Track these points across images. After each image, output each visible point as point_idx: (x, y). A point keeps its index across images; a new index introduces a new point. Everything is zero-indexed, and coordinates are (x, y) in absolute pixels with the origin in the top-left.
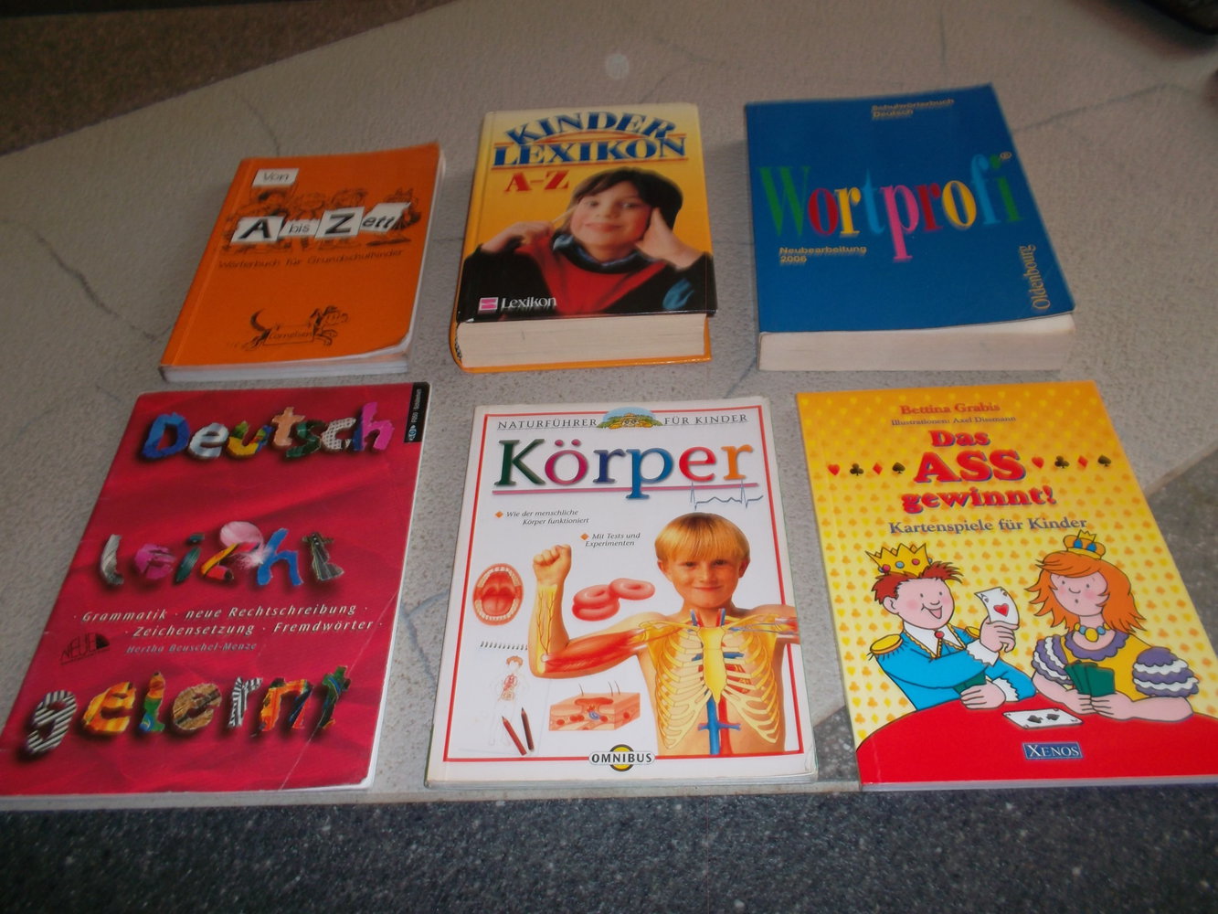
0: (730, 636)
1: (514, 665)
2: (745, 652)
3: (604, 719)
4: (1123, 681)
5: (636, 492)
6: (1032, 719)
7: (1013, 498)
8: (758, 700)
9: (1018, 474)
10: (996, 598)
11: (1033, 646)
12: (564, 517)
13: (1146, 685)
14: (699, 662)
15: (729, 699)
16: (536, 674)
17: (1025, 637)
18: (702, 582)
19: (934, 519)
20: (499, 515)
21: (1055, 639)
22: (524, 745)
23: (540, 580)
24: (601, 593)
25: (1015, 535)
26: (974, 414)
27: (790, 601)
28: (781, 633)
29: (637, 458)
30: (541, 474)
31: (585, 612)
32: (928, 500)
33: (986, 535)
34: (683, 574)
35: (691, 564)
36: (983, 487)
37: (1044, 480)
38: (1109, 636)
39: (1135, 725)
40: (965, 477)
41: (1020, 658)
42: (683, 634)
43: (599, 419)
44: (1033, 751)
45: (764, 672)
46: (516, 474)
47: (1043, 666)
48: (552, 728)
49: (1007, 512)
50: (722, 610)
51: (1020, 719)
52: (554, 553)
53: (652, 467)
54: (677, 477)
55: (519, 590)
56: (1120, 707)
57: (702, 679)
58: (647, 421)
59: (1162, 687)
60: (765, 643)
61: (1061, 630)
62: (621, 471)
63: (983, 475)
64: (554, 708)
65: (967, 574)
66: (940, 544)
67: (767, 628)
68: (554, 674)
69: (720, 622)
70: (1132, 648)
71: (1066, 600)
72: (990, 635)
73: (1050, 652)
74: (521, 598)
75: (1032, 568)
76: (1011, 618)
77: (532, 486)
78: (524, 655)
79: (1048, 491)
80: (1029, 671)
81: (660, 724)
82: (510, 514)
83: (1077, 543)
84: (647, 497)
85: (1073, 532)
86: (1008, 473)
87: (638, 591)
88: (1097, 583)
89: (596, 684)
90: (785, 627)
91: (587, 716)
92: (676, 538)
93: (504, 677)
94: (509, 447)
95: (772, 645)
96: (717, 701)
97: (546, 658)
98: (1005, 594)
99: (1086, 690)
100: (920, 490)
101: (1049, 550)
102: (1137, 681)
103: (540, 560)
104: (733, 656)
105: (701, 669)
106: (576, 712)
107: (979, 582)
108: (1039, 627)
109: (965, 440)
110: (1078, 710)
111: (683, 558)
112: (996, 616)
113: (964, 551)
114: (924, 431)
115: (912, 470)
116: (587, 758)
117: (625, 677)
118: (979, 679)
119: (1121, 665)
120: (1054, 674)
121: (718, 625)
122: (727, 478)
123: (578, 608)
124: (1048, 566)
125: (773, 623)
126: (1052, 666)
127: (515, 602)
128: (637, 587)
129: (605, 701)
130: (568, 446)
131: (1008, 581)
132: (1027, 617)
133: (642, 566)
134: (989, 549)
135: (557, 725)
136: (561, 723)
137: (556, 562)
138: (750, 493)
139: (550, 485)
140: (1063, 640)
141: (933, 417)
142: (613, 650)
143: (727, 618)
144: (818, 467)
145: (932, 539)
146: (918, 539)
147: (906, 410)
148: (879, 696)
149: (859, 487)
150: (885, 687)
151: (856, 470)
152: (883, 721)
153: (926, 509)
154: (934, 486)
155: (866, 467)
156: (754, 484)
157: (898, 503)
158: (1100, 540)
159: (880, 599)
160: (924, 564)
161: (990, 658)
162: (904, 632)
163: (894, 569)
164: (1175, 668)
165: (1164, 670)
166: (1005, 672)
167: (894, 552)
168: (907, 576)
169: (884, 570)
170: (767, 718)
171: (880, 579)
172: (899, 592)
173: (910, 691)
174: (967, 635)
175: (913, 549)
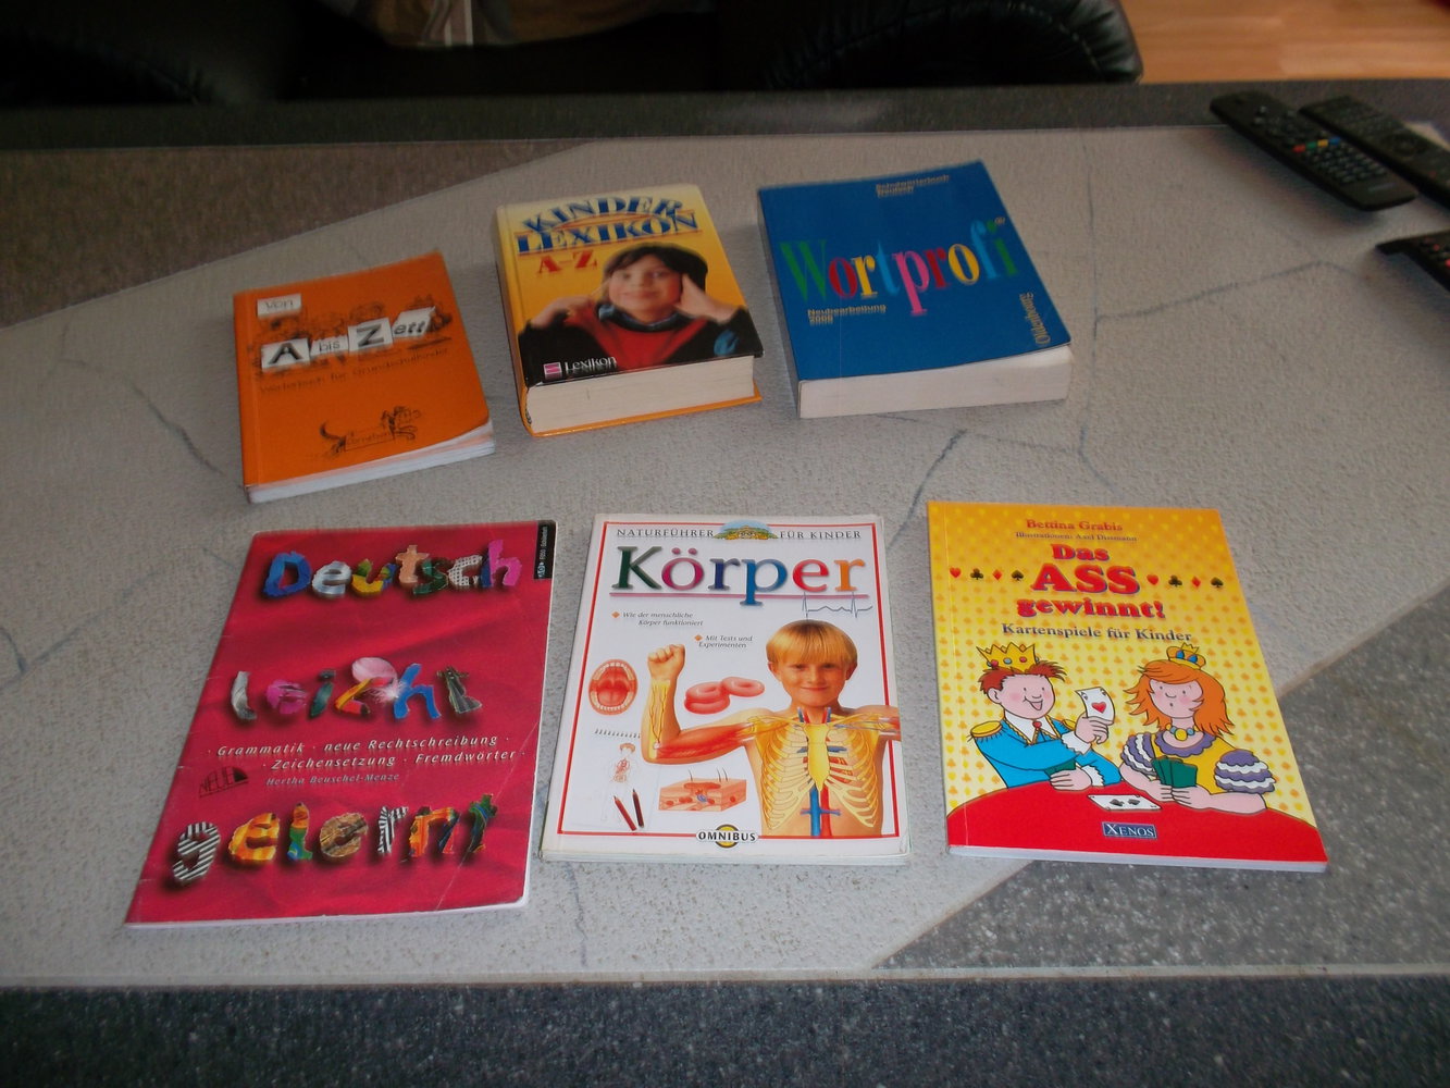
0: (832, 732)
1: (626, 751)
2: (849, 747)
3: (712, 802)
4: (1205, 776)
5: (750, 599)
6: (1116, 803)
7: (1123, 611)
8: (859, 789)
9: (1132, 588)
10: (1096, 697)
11: (1124, 740)
12: (678, 619)
13: (1225, 781)
14: (805, 754)
15: (831, 789)
16: (648, 760)
17: (1119, 733)
18: (810, 683)
19: (1046, 623)
20: (616, 615)
21: (1147, 737)
22: (635, 821)
23: (653, 675)
24: (713, 689)
25: (1121, 643)
26: (1097, 532)
27: (893, 702)
28: (884, 731)
29: (752, 569)
30: (658, 579)
31: (697, 705)
32: (1043, 607)
33: (1094, 641)
34: (793, 675)
35: (801, 667)
36: (1097, 598)
37: (1156, 596)
38: (1199, 736)
39: (1211, 814)
40: (1081, 588)
41: (1111, 750)
42: (791, 729)
43: (717, 531)
44: (1112, 829)
45: (866, 765)
46: (633, 578)
47: (1131, 758)
48: (662, 808)
49: (1117, 622)
50: (829, 708)
51: (1104, 802)
52: (668, 652)
53: (766, 577)
54: (790, 587)
55: (634, 686)
56: (1197, 799)
57: (806, 769)
58: (764, 534)
59: (1241, 784)
60: (868, 739)
61: (1153, 729)
62: (736, 579)
63: (1099, 587)
64: (663, 790)
65: (1071, 673)
66: (1049, 646)
67: (870, 725)
68: (668, 760)
69: (826, 720)
70: (1218, 749)
71: (1162, 704)
72: (1086, 730)
73: (1140, 747)
74: (635, 691)
75: (1133, 673)
76: (1108, 715)
77: (645, 589)
78: (637, 743)
79: (1159, 607)
80: (1118, 762)
81: (765, 808)
82: (626, 615)
83: (1181, 654)
84: (760, 604)
85: (1177, 644)
86: (1122, 587)
87: (748, 689)
88: (1194, 691)
89: (705, 770)
90: (888, 725)
91: (695, 798)
92: (787, 642)
93: (617, 761)
94: (627, 554)
95: (875, 741)
96: (820, 789)
97: (657, 746)
98: (1105, 693)
99: (1169, 781)
100: (1037, 596)
101: (1152, 657)
102: (1217, 778)
103: (654, 657)
104: (836, 750)
105: (806, 760)
106: (685, 794)
107: (1081, 682)
108: (1132, 725)
109: (1085, 555)
110: (1159, 798)
111: (794, 660)
112: (1092, 712)
113: (1070, 652)
114: (1047, 544)
115: (1032, 577)
116: (694, 835)
117: (734, 766)
118: (1069, 765)
119: (1205, 764)
120: (1140, 766)
121: (823, 722)
122: (838, 589)
123: (690, 703)
124: (1149, 672)
125: (876, 721)
127: (630, 695)
128: (748, 685)
129: (713, 786)
130: (685, 554)
131: (1109, 683)
132: (1122, 714)
133: (753, 666)
134: (1096, 654)
135: (666, 806)
136: (670, 804)
137: (670, 660)
138: (860, 604)
139: (666, 589)
140: (1153, 737)
141: (1057, 532)
142: (725, 740)
143: (832, 716)
144: (940, 570)
145: (1041, 641)
146: (1028, 640)
147: (1030, 524)
148: (974, 772)
149: (977, 590)
150: (980, 765)
151: (977, 575)
152: (974, 795)
153: (1039, 613)
154: (1050, 595)
155: (987, 572)
156: (865, 597)
157: (1014, 608)
158: (1203, 653)
159: (985, 690)
160: (1031, 662)
161: (1083, 748)
162: (1005, 718)
163: (1001, 664)
164: (1257, 769)
165: (1245, 770)
166: (1095, 761)
167: (1004, 650)
168: (1013, 672)
169: (994, 665)
170: (866, 805)
171: (987, 674)
172: (1004, 684)
173: (1003, 770)
174: (1063, 727)
175: (1023, 648)
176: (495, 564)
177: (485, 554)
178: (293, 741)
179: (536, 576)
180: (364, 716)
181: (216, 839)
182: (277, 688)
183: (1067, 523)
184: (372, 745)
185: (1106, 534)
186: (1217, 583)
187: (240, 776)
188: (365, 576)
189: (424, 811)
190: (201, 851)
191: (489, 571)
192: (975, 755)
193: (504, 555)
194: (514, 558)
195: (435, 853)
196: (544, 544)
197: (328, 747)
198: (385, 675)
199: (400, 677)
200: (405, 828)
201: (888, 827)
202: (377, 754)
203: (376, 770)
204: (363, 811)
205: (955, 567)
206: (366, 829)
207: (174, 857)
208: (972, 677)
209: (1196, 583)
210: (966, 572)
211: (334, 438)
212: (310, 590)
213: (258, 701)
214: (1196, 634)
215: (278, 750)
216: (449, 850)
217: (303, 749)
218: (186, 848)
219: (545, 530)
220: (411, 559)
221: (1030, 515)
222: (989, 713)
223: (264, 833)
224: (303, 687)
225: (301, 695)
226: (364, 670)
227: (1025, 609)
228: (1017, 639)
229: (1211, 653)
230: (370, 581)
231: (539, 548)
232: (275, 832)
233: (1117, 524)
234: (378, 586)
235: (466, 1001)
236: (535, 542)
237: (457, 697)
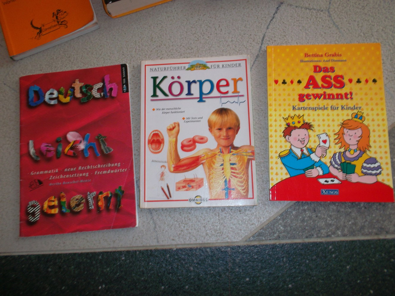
0: (232, 157)
1: (163, 168)
2: (237, 163)
3: (193, 187)
4: (358, 170)
5: (201, 100)
6: (326, 181)
7: (339, 96)
8: (240, 180)
9: (342, 85)
10: (324, 137)
11: (332, 155)
12: (176, 110)
13: (365, 171)
14: (222, 167)
15: (232, 180)
16: (171, 172)
17: (330, 152)
18: (224, 136)
19: (308, 105)
20: (154, 110)
21: (340, 153)
22: (168, 196)
23: (169, 136)
24: (190, 141)
25: (335, 112)
26: (332, 58)
27: (253, 144)
28: (249, 156)
29: (201, 83)
30: (167, 92)
31: (185, 148)
32: (308, 96)
33: (326, 112)
34: (217, 133)
35: (220, 129)
36: (328, 91)
37: (351, 89)
38: (358, 152)
40: (323, 87)
41: (327, 160)
42: (217, 156)
43: (187, 66)
44: (324, 192)
45: (243, 170)
46: (158, 92)
47: (334, 163)
48: (177, 190)
49: (334, 102)
50: (231, 147)
51: (322, 181)
52: (174, 126)
53: (206, 87)
54: (215, 93)
55: (163, 140)
56: (354, 178)
57: (223, 172)
58: (204, 67)
59: (370, 172)
60: (244, 160)
61: (342, 150)
62: (195, 88)
63: (330, 86)
64: (177, 183)
65: (316, 128)
66: (309, 115)
67: (244, 154)
68: (176, 171)
69: (230, 152)
71: (347, 138)
72: (319, 152)
73: (337, 158)
74: (163, 143)
75: (338, 125)
76: (327, 145)
77: (164, 97)
78: (166, 165)
79: (351, 94)
80: (329, 164)
81: (210, 188)
82: (157, 109)
83: (356, 116)
84: (204, 101)
85: (356, 111)
86: (338, 85)
87: (203, 140)
88: (359, 132)
89: (189, 175)
90: (251, 154)
91: (187, 186)
92: (215, 118)
93: (160, 173)
94: (155, 79)
95: (246, 161)
96: (228, 180)
97: (173, 166)
98: (327, 136)
99: (345, 172)
100: (306, 92)
101: (346, 118)
102: (362, 169)
103: (169, 128)
104: (233, 164)
105: (223, 169)
106: (184, 185)
107: (319, 131)
108: (335, 149)
109: (326, 70)
110: (341, 178)
111: (217, 127)
112: (322, 144)
113: (316, 118)
114: (312, 64)
115: (304, 83)
116: (187, 200)
117: (199, 172)
118: (312, 167)
119: (358, 164)
120: (336, 166)
121: (228, 153)
122: (233, 93)
123: (183, 147)
124: (344, 125)
125: (246, 152)
126: (336, 163)
127: (162, 145)
128: (202, 139)
129: (192, 181)
130: (176, 79)
131: (329, 131)
132: (332, 144)
133: (202, 130)
134: (326, 118)
135: (178, 189)
136: (179, 188)
137: (174, 129)
138: (241, 99)
139: (171, 97)
140: (342, 154)
141: (316, 59)
142: (194, 163)
143: (232, 150)
144: (270, 80)
145: (306, 112)
146: (301, 112)
147: (306, 55)
148: (279, 171)
149: (284, 90)
150: (281, 168)
151: (284, 82)
152: (279, 180)
153: (306, 100)
154: (311, 91)
155: (288, 81)
156: (242, 96)
157: (297, 98)
158: (364, 115)
159: (285, 136)
160: (302, 123)
161: (317, 159)
162: (291, 149)
163: (291, 125)
164: (376, 165)
165: (372, 166)
166: (321, 164)
167: (292, 118)
168: (295, 128)
169: (288, 125)
170: (243, 186)
171: (286, 128)
172: (292, 133)
173: (290, 170)
174: (311, 151)
175: (299, 117)
176: (108, 86)
177: (103, 81)
178: (54, 168)
179: (123, 92)
180: (74, 156)
181: (39, 207)
182: (43, 146)
183: (320, 54)
184: (80, 168)
185: (335, 58)
186: (374, 81)
187: (40, 182)
188: (63, 95)
189: (101, 193)
190: (36, 211)
191: (106, 90)
192: (280, 165)
193: (111, 82)
194: (114, 83)
195: (107, 208)
196: (124, 76)
197: (66, 170)
198: (78, 139)
199: (84, 139)
200: (96, 199)
201: (250, 195)
202: (82, 172)
203: (83, 178)
204: (82, 194)
205: (276, 79)
206: (84, 201)
207: (28, 214)
208: (280, 131)
209: (367, 81)
210: (280, 81)
211: (37, 28)
212: (45, 102)
213: (39, 152)
214: (363, 107)
215: (50, 172)
216: (111, 207)
217: (58, 171)
218: (31, 210)
219: (124, 68)
220: (78, 85)
221: (306, 50)
222: (286, 146)
223: (53, 204)
224: (53, 146)
225: (52, 149)
226: (72, 136)
227: (301, 98)
228: (297, 113)
229: (368, 115)
230: (65, 97)
231: (123, 78)
232: (56, 203)
233: (340, 53)
234: (68, 99)
235: (125, 256)
236: (120, 74)
237: (104, 147)
